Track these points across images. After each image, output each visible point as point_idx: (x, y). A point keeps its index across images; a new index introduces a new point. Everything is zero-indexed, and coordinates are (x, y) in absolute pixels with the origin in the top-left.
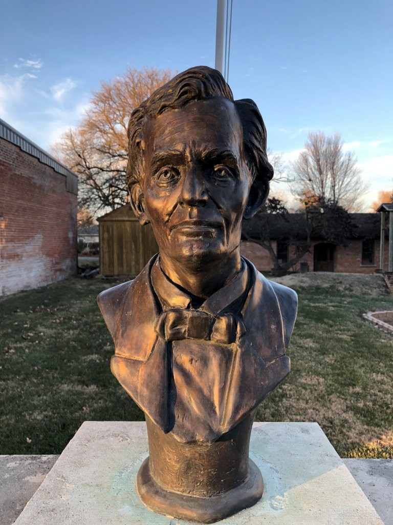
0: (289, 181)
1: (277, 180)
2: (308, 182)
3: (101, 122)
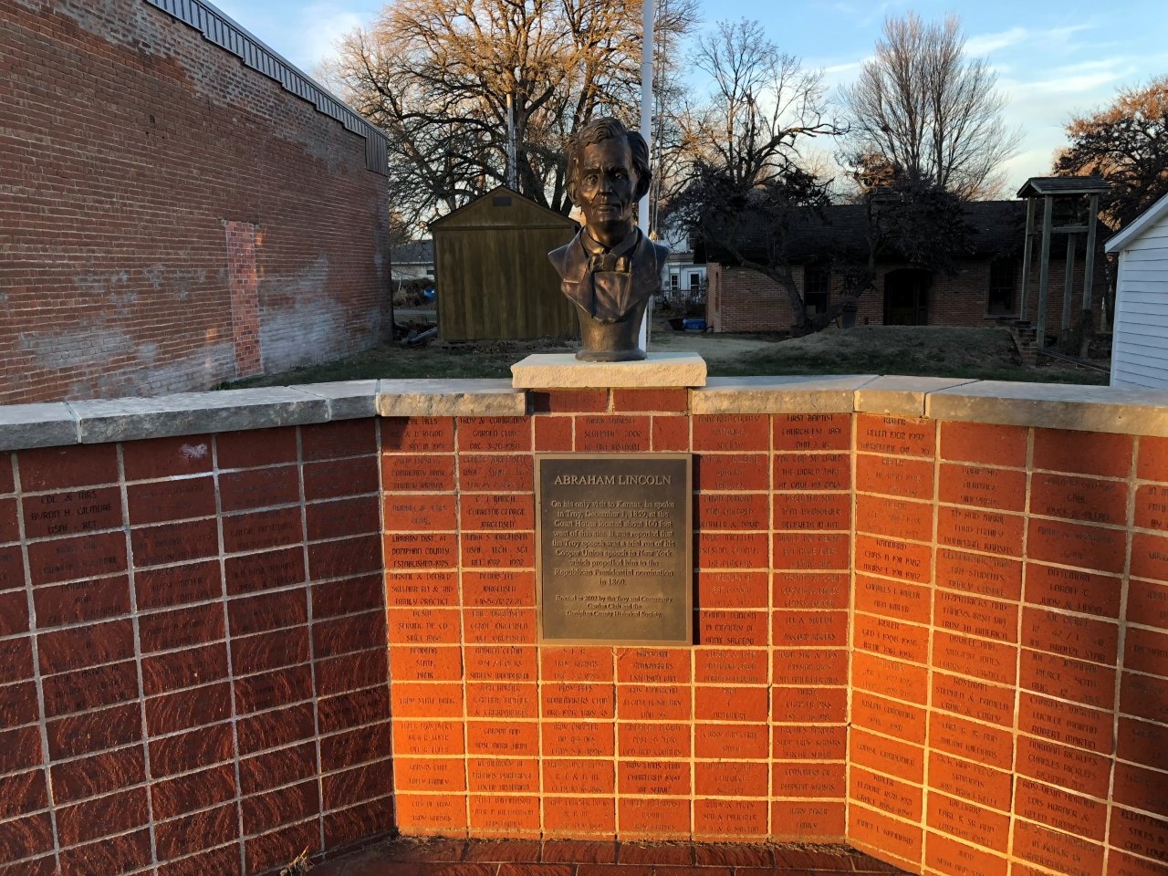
0: (837, 132)
1: (811, 129)
2: (880, 132)
3: (423, 13)
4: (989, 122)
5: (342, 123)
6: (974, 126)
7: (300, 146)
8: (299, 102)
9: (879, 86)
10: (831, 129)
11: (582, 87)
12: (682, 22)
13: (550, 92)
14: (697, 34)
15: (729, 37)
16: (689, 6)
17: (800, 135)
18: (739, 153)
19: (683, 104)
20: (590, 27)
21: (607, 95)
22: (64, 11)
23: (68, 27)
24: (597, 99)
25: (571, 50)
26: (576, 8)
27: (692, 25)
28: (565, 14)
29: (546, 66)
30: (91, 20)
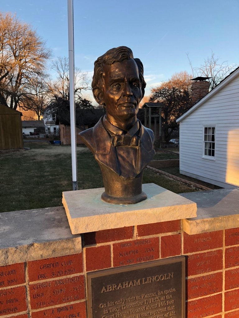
1: (85, 88)
11: (18, 73)
12: (48, 56)
13: (8, 72)
14: (52, 60)
15: (61, 61)
16: (50, 51)
18: (66, 94)
19: (48, 79)
20: (19, 55)
21: (26, 75)
24: (23, 77)
25: (14, 61)
26: (14, 49)
27: (50, 57)
28: (11, 50)
29: (5, 66)
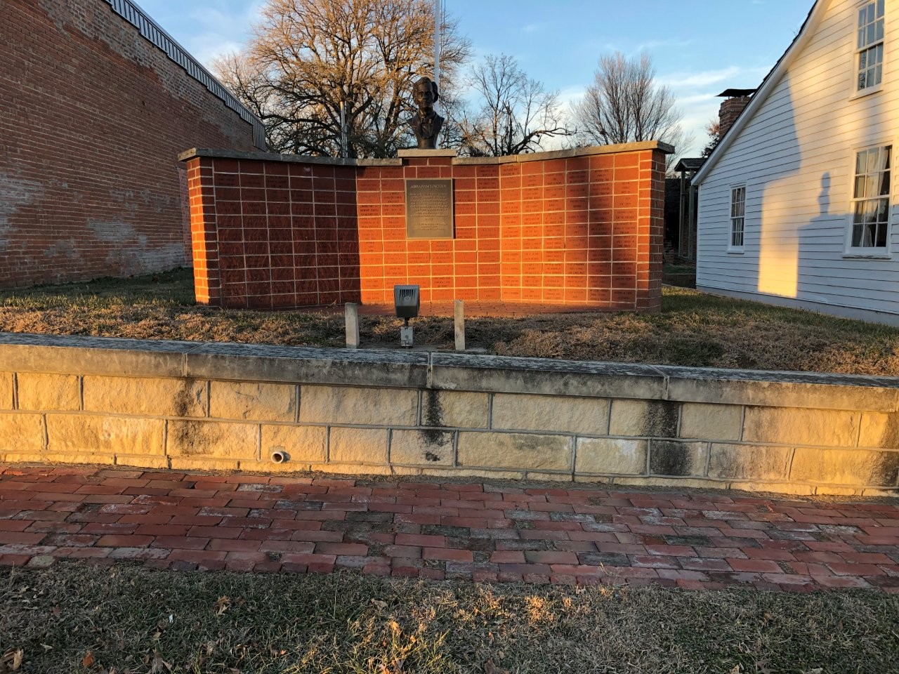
0: (568, 133)
1: (551, 132)
2: (599, 135)
3: (278, 45)
4: (672, 130)
5: (239, 115)
6: (662, 131)
7: (217, 127)
8: (216, 99)
9: (598, 104)
10: (564, 131)
11: (391, 99)
12: (460, 56)
13: (370, 99)
14: (471, 64)
15: (493, 67)
16: (465, 45)
17: (544, 136)
18: (502, 148)
19: (462, 113)
20: (396, 58)
21: (409, 105)
22: (104, 39)
23: (105, 47)
24: (401, 108)
25: (384, 73)
26: (387, 44)
27: (467, 58)
28: (379, 48)
29: (366, 84)
30: (116, 44)
